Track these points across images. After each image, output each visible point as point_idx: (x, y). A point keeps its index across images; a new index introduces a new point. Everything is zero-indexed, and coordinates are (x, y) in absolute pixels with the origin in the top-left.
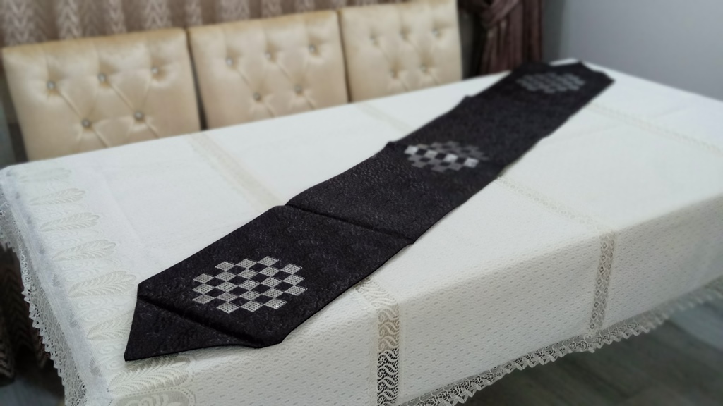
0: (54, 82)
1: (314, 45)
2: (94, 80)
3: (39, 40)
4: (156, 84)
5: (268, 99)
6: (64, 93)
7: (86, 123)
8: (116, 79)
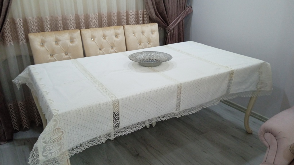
0: (43, 44)
1: (117, 35)
2: (54, 43)
3: (39, 32)
4: (71, 44)
5: (103, 49)
6: (45, 46)
7: (51, 55)
8: (60, 43)
